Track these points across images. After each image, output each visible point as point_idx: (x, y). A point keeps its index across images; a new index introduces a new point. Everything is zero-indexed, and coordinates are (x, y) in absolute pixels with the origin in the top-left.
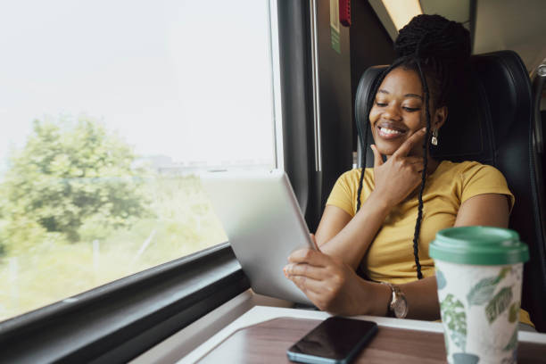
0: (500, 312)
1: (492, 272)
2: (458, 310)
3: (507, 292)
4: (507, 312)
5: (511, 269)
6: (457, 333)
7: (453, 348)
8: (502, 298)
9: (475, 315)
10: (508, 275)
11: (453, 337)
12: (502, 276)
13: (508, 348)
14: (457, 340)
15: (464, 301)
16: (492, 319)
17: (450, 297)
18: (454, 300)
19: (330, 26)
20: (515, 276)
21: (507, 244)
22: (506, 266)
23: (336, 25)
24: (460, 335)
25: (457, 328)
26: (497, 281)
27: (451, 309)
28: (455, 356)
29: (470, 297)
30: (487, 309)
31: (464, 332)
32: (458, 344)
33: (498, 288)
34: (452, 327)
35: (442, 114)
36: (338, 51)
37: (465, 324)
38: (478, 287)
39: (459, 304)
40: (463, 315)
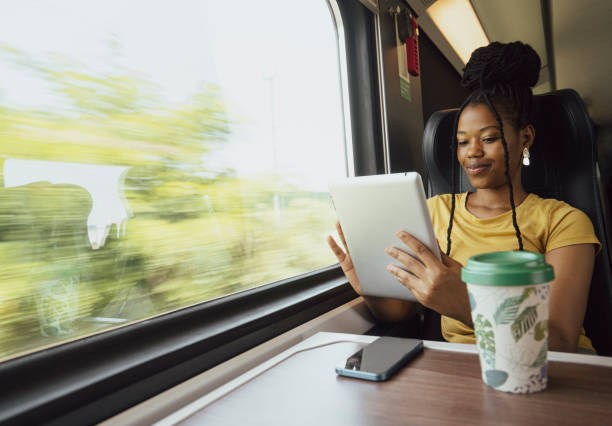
0: (525, 331)
1: (516, 292)
2: (487, 329)
3: (531, 311)
4: (532, 330)
5: (534, 289)
6: (487, 352)
7: (485, 367)
8: (527, 317)
9: (503, 334)
10: (532, 295)
11: (485, 355)
12: (525, 296)
13: (535, 365)
14: (488, 358)
15: (492, 321)
16: (518, 337)
17: (480, 316)
18: (483, 320)
19: (399, 78)
20: (539, 296)
21: (533, 264)
22: (529, 286)
23: (406, 76)
24: (489, 352)
25: (487, 346)
26: (521, 301)
27: (481, 329)
28: (488, 373)
29: (497, 316)
30: (513, 328)
31: (493, 350)
32: (488, 362)
33: (522, 307)
34: (483, 346)
35: (529, 132)
36: (409, 98)
37: (493, 342)
38: (503, 306)
39: (488, 324)
40: (491, 334)
